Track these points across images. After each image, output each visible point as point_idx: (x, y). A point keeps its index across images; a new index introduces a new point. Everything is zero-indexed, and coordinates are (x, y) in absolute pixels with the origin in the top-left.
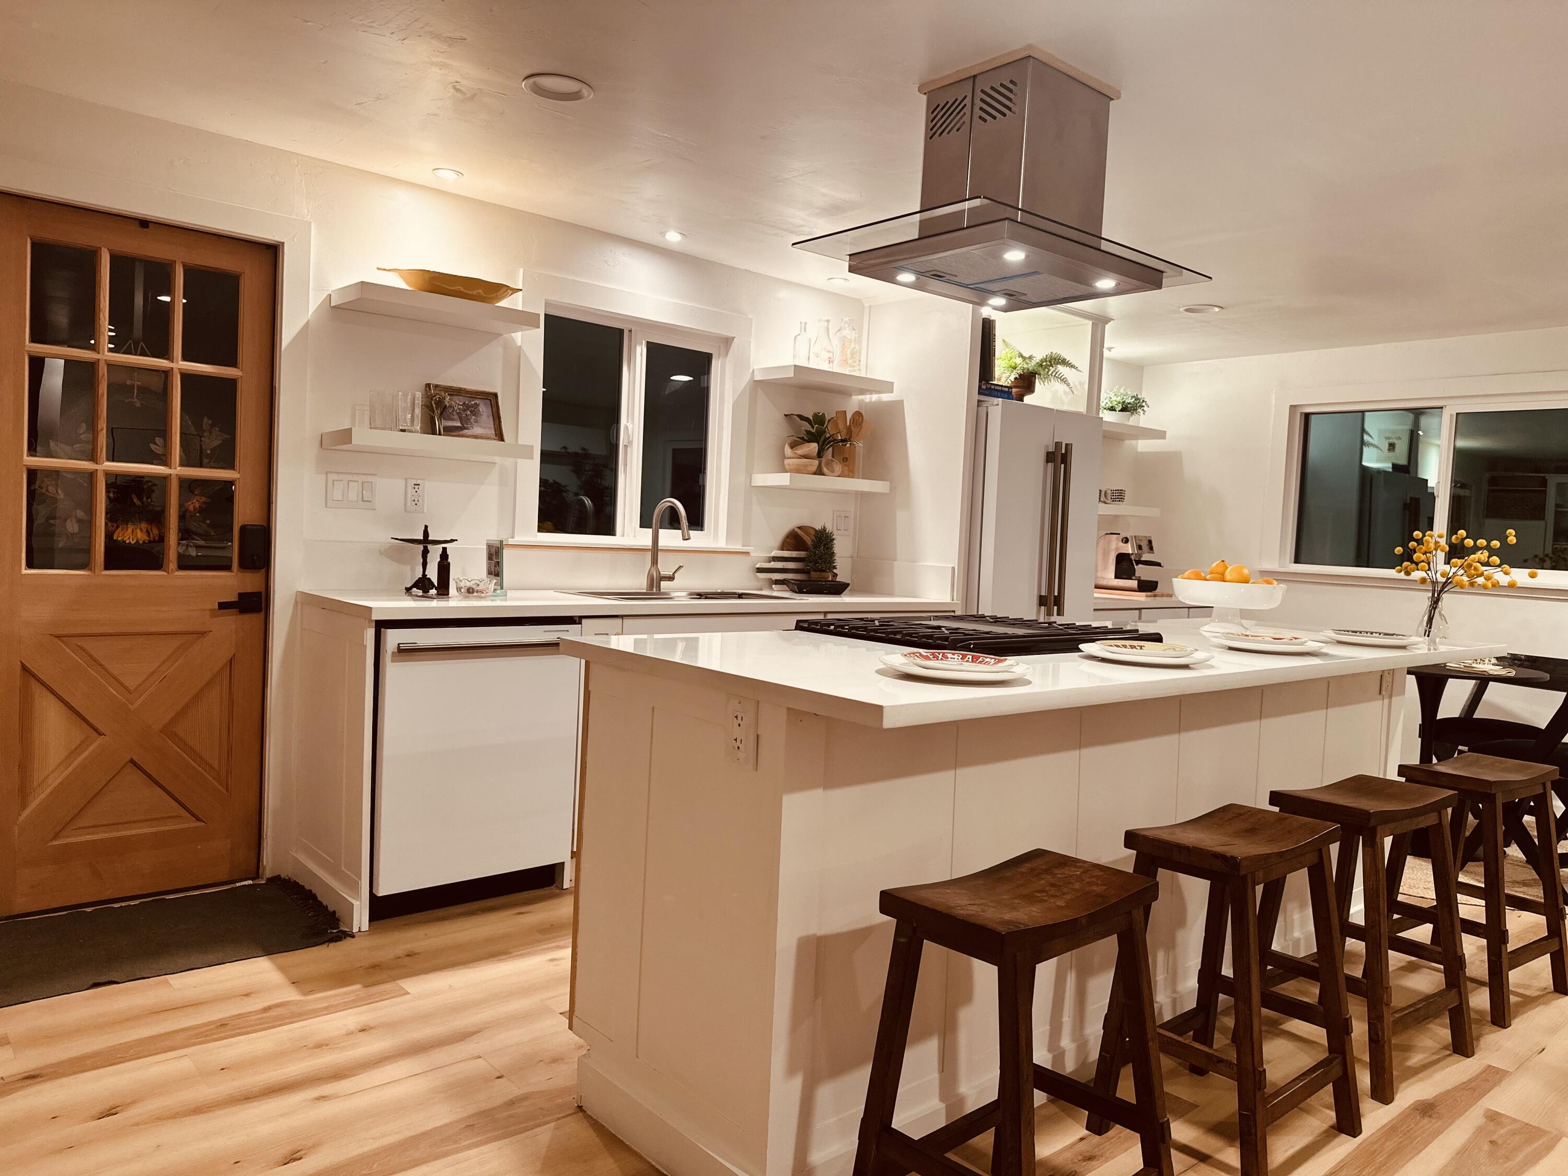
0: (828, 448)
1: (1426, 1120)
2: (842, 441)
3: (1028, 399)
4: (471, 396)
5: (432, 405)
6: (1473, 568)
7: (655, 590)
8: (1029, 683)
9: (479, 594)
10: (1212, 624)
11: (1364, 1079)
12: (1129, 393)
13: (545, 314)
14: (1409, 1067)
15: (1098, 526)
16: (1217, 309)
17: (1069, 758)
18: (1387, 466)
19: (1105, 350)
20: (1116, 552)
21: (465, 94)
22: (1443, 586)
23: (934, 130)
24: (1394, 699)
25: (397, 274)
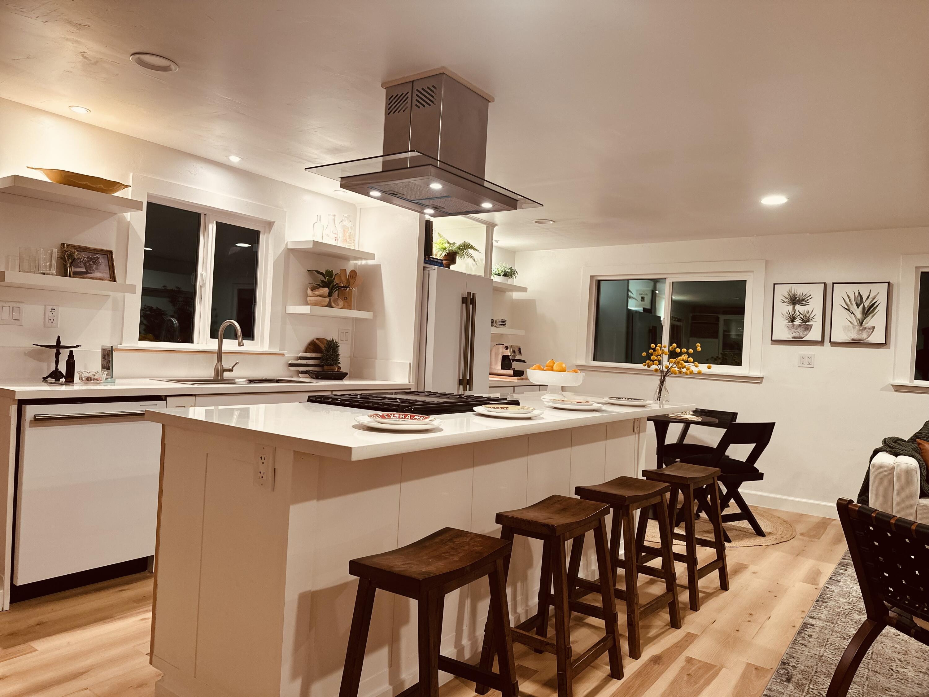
0: (335, 291)
1: (657, 666)
2: (344, 287)
3: (452, 267)
4: (93, 252)
5: (65, 257)
6: (680, 364)
7: (219, 378)
8: (441, 430)
9: (95, 381)
10: (547, 394)
11: (625, 646)
12: (508, 266)
13: (147, 202)
14: (649, 637)
15: (491, 340)
16: (552, 222)
17: (467, 473)
18: (640, 309)
19: (493, 241)
20: (502, 354)
21: (91, 60)
22: (666, 373)
23: (389, 111)
24: (641, 434)
25: (42, 171)
